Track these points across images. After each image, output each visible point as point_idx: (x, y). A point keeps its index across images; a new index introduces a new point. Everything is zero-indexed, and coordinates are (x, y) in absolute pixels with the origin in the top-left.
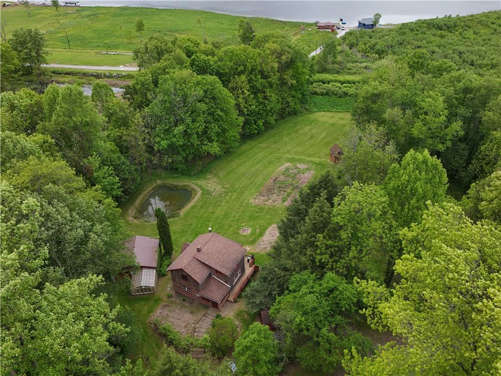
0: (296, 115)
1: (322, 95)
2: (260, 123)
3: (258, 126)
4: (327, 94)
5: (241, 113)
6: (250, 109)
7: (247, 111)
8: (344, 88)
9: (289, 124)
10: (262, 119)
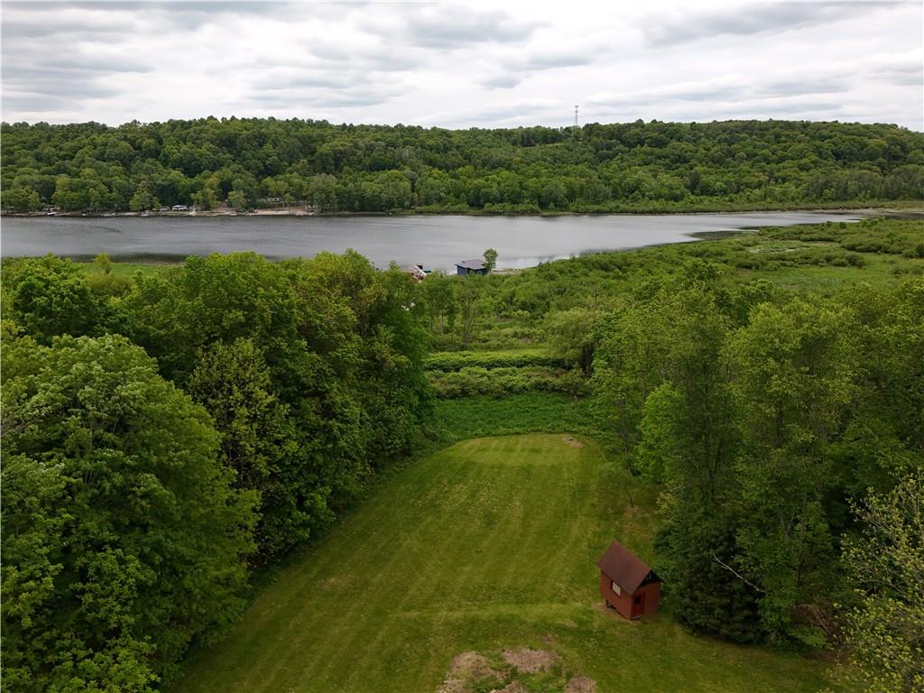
0: (410, 455)
1: (451, 398)
2: (320, 500)
3: (309, 511)
4: (465, 393)
5: (248, 473)
6: (280, 455)
7: (270, 463)
8: (501, 378)
9: (403, 488)
10: (323, 484)
